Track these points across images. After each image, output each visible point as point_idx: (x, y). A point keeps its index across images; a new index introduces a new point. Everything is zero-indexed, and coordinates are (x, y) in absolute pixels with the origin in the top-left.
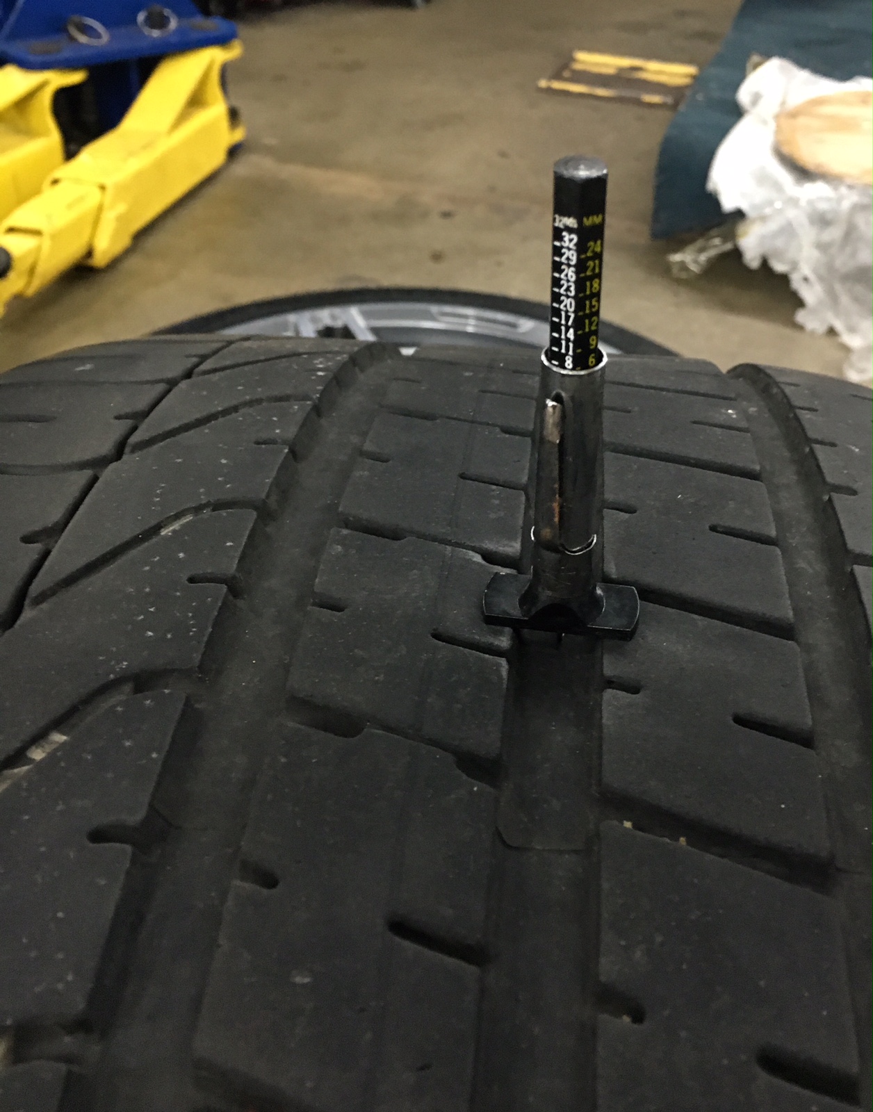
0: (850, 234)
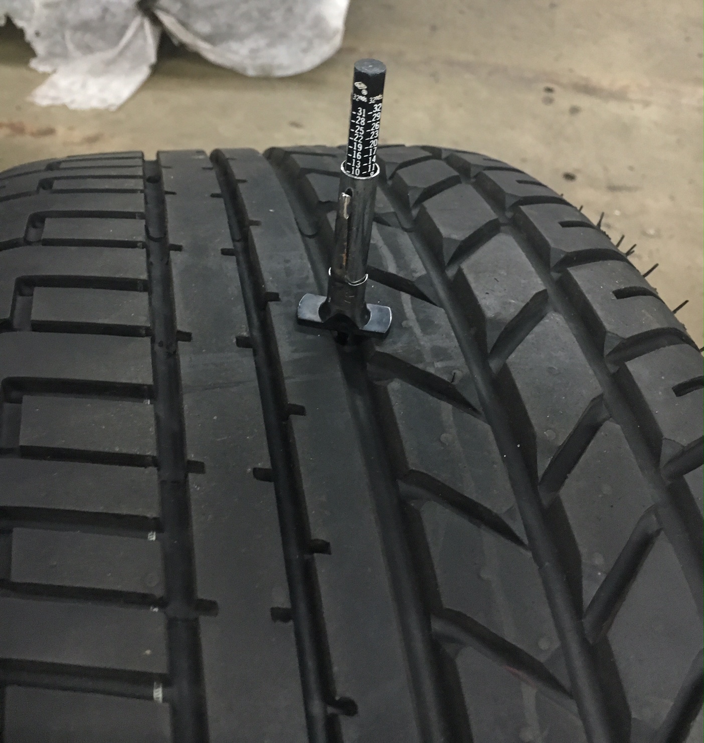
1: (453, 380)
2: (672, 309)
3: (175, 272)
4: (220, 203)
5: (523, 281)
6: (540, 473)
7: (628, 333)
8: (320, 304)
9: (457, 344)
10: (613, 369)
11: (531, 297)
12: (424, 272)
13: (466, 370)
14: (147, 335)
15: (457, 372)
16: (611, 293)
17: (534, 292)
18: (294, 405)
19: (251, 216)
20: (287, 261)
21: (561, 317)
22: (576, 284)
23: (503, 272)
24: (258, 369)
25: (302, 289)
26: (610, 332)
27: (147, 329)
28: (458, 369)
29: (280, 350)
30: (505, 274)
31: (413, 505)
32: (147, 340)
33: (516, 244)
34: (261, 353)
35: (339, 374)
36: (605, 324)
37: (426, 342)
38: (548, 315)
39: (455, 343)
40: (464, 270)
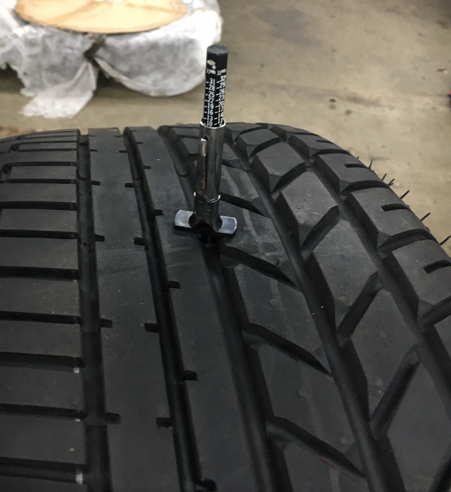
0: (45, 50)
1: (278, 264)
2: (420, 218)
3: (94, 197)
4: (126, 156)
5: (322, 201)
6: (338, 324)
7: (392, 232)
8: (189, 216)
9: (280, 241)
10: (383, 256)
11: (328, 210)
12: (257, 196)
13: (286, 258)
14: (75, 238)
15: (280, 259)
16: (380, 208)
17: (330, 207)
18: (172, 282)
19: (145, 163)
20: (168, 190)
21: (348, 222)
22: (357, 202)
23: (309, 195)
24: (148, 259)
25: (178, 207)
26: (380, 232)
27: (75, 234)
28: (281, 257)
29: (163, 246)
30: (311, 196)
31: (252, 347)
32: (75, 241)
33: (317, 177)
34: (151, 248)
35: (202, 261)
36: (377, 227)
37: (259, 240)
38: (340, 222)
39: (279, 240)
40: (283, 194)
